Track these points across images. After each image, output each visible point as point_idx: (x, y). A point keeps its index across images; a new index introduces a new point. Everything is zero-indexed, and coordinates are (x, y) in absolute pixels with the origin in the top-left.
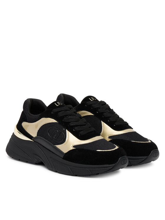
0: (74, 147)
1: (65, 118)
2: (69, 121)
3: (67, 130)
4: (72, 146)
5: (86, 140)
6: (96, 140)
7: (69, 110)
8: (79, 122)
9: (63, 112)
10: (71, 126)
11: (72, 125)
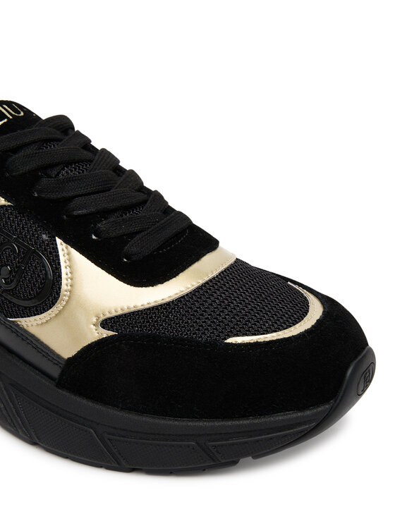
0: (106, 324)
1: (45, 180)
2: (65, 194)
3: (58, 241)
4: (94, 320)
5: (162, 282)
6: (211, 276)
7: (60, 140)
8: (112, 191)
9: (28, 151)
10: (79, 216)
11: (84, 211)
